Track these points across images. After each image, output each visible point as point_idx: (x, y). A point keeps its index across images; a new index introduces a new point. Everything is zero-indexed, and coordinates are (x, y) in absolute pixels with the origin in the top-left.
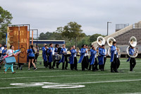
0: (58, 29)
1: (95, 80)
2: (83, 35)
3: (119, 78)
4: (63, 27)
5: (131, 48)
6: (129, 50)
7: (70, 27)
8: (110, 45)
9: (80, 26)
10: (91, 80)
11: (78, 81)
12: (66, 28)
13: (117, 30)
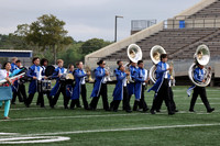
0: (19, 27)
1: (90, 126)
2: (69, 41)
3: (135, 123)
4: (30, 24)
5: (198, 67)
6: (194, 72)
7: (42, 25)
8: (156, 61)
9: (62, 23)
10: (82, 126)
11: (57, 129)
12: (35, 26)
13: (133, 32)
